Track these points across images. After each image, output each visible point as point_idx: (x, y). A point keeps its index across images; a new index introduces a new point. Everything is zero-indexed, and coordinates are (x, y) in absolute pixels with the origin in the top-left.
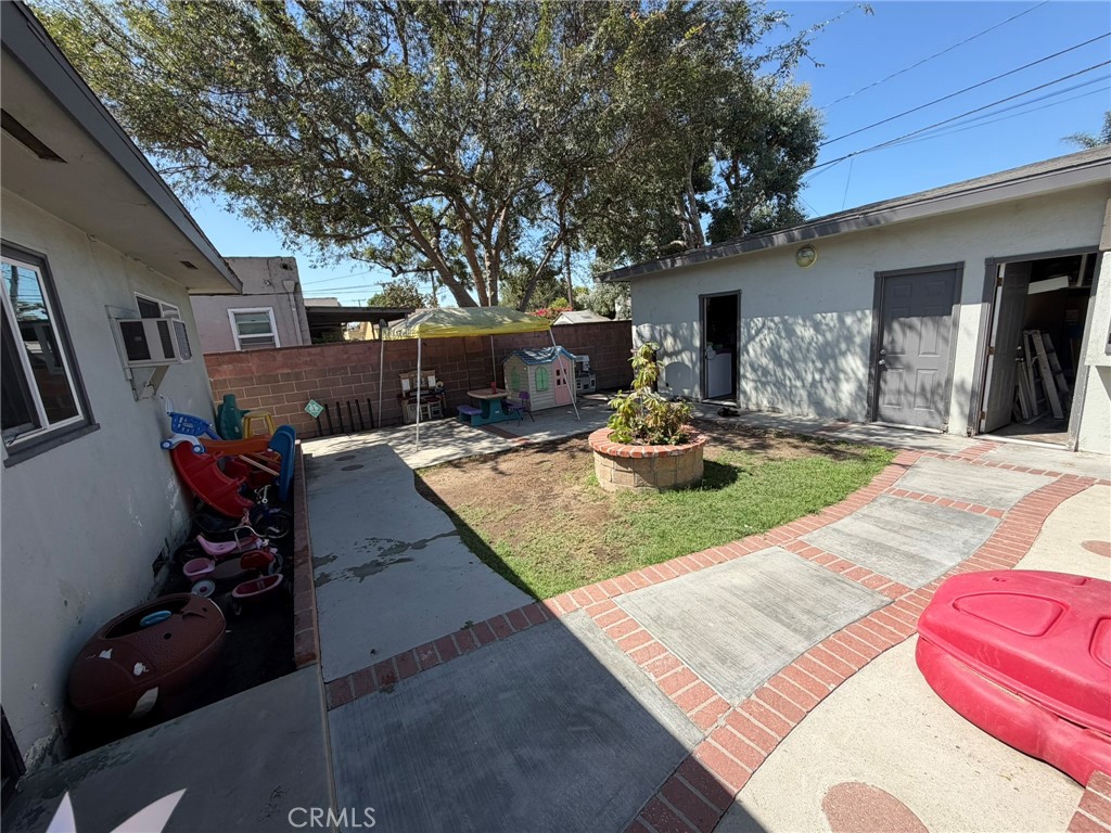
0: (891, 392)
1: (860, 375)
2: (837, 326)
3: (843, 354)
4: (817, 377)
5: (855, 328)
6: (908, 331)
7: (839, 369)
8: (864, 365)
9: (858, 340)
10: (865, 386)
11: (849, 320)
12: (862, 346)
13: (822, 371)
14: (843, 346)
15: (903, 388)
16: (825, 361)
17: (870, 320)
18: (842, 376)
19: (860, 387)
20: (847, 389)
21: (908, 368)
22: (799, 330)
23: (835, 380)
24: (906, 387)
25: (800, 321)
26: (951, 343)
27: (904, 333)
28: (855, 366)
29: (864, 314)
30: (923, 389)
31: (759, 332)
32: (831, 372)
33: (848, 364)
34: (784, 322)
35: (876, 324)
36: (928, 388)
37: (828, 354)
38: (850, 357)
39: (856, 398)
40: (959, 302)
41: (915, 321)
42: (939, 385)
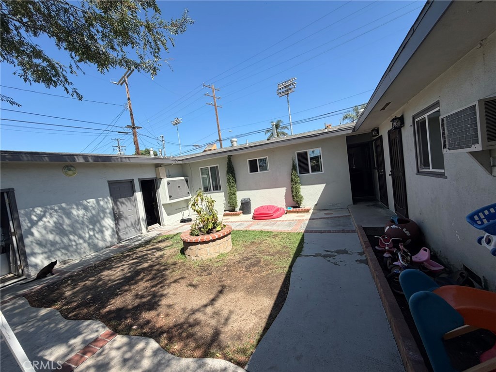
0: (122, 229)
1: (112, 226)
2: (97, 206)
3: (103, 219)
4: (91, 233)
5: (105, 206)
6: (122, 205)
7: (102, 226)
8: (112, 220)
9: (108, 211)
10: (115, 229)
11: (102, 203)
12: (110, 213)
13: (94, 230)
14: (102, 215)
15: (126, 226)
16: (94, 224)
17: (110, 201)
18: (104, 229)
19: (113, 231)
20: (108, 234)
21: (126, 218)
22: (75, 212)
23: (102, 232)
24: (127, 225)
25: (75, 207)
26: (135, 206)
27: (122, 206)
28: (109, 222)
29: (108, 199)
30: (132, 224)
31: (40, 218)
32: (99, 229)
33: (106, 222)
34: (61, 208)
35: (113, 202)
36: (133, 223)
37: (95, 221)
38: (106, 220)
39: (112, 236)
40: (135, 192)
41: (123, 200)
42: (135, 221)
